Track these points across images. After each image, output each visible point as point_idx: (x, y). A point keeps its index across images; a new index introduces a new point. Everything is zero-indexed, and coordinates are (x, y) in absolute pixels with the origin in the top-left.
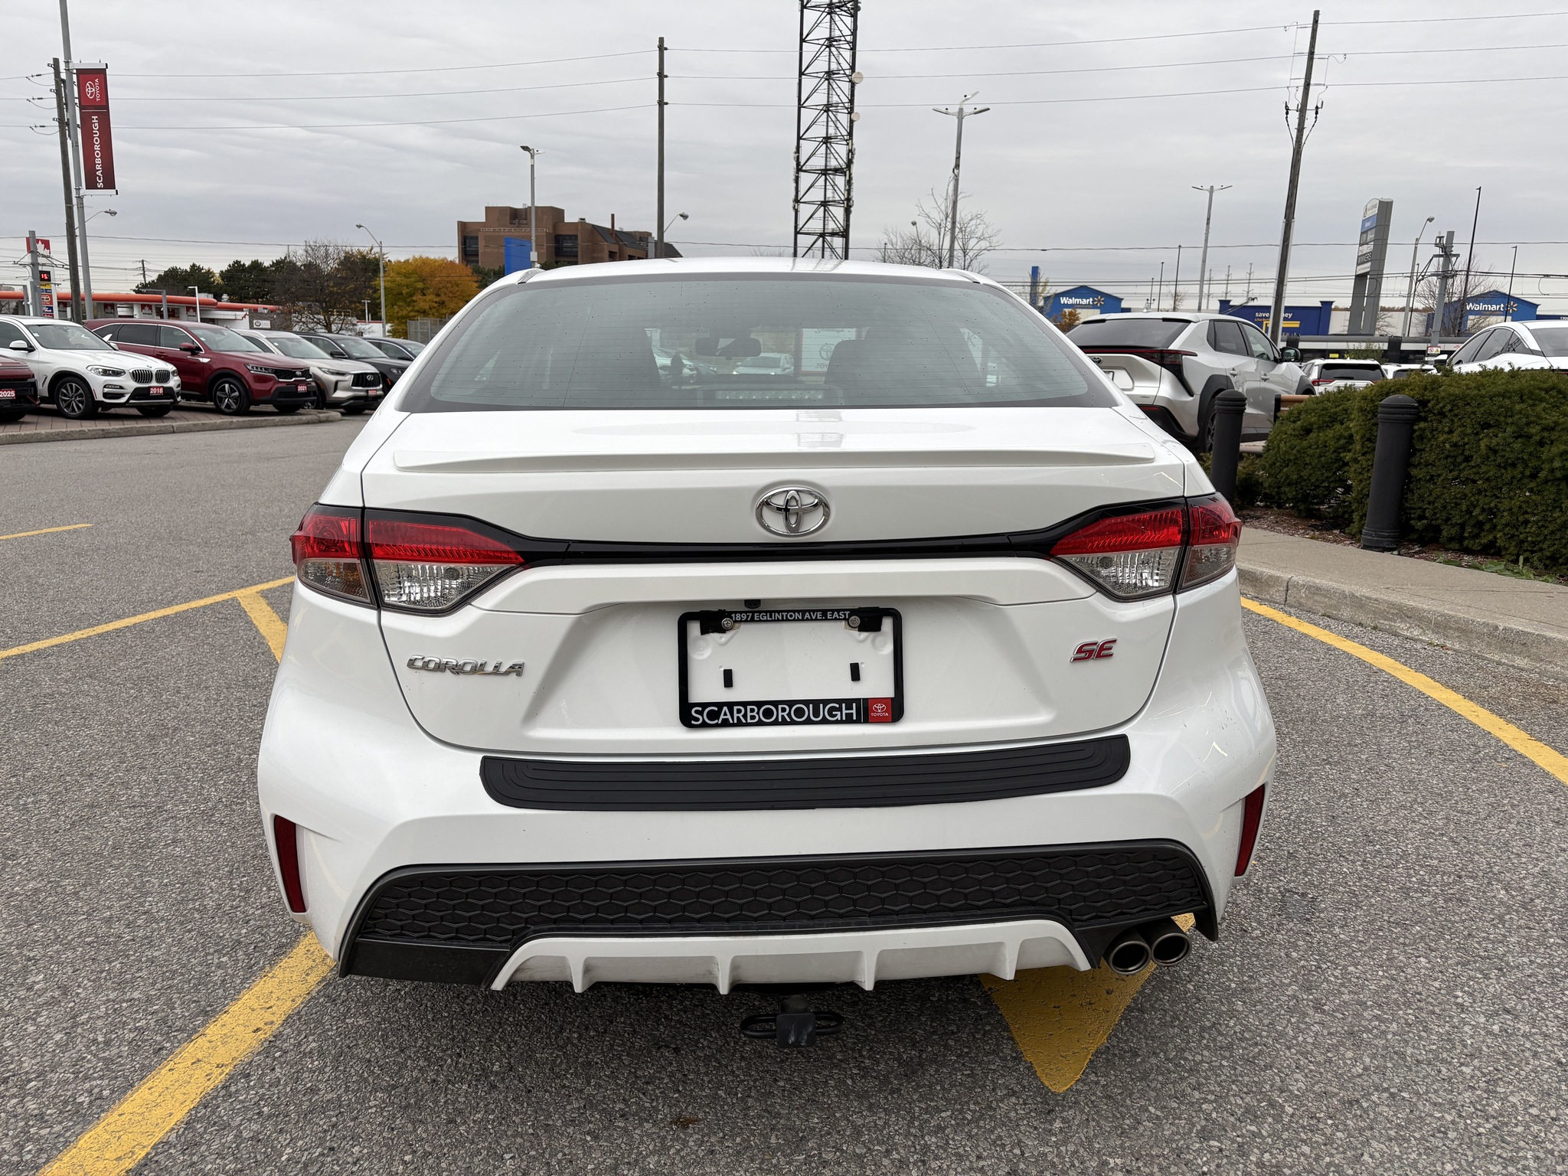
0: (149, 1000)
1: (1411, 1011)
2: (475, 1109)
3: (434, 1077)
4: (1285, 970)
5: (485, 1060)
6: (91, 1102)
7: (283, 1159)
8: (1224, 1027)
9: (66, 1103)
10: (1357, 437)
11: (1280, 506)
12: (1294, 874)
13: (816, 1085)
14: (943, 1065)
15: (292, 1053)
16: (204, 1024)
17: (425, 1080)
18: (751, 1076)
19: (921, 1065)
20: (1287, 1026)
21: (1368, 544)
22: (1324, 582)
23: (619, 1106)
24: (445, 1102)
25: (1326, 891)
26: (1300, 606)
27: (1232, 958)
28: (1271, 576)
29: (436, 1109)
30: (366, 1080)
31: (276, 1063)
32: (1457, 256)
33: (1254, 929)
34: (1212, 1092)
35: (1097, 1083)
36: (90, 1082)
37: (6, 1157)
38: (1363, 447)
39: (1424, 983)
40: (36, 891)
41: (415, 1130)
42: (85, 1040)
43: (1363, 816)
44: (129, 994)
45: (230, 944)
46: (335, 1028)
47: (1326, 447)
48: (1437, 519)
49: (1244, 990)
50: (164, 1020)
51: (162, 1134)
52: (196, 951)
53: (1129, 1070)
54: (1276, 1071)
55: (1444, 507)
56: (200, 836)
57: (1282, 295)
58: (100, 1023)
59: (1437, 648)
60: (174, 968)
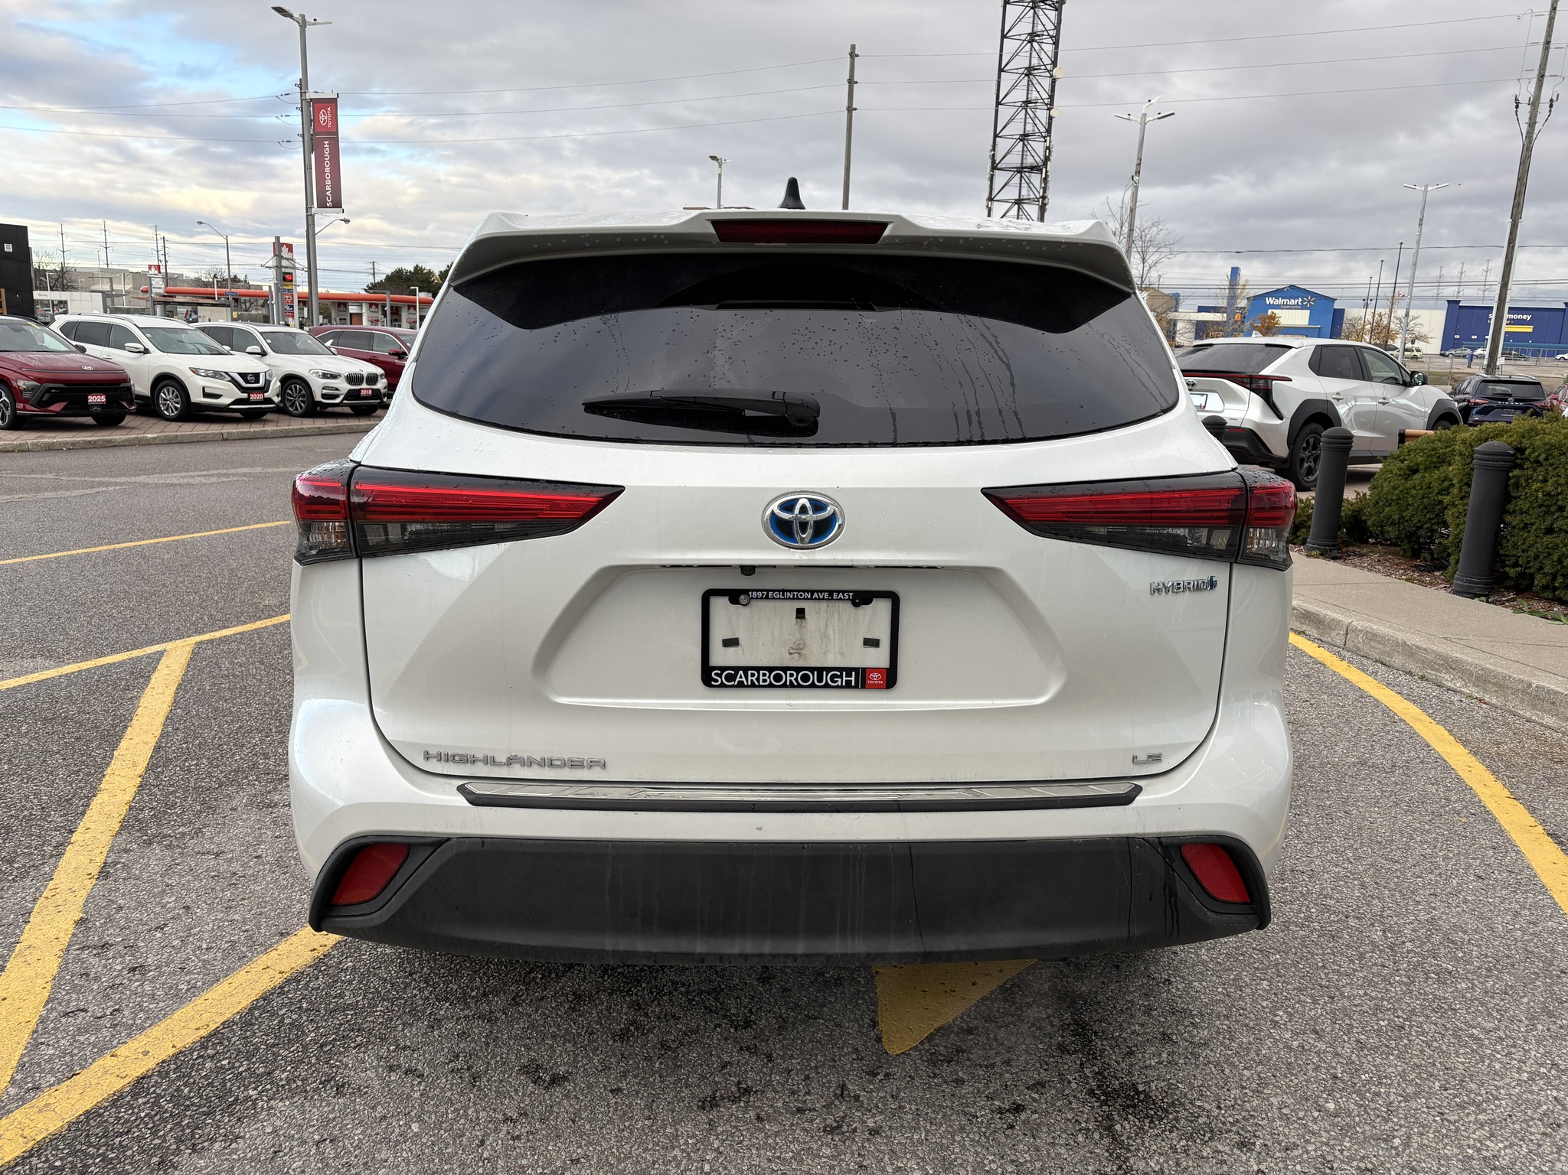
0: (244, 921)
6: (188, 990)
9: (171, 988)
10: (1456, 481)
15: (334, 969)
21: (1459, 590)
22: (1382, 628)
26: (1356, 652)
28: (1333, 619)
31: (321, 974)
35: (928, 1051)
38: (1460, 490)
47: (1429, 488)
51: (230, 1015)
58: (206, 935)
59: (1473, 701)
60: (267, 899)
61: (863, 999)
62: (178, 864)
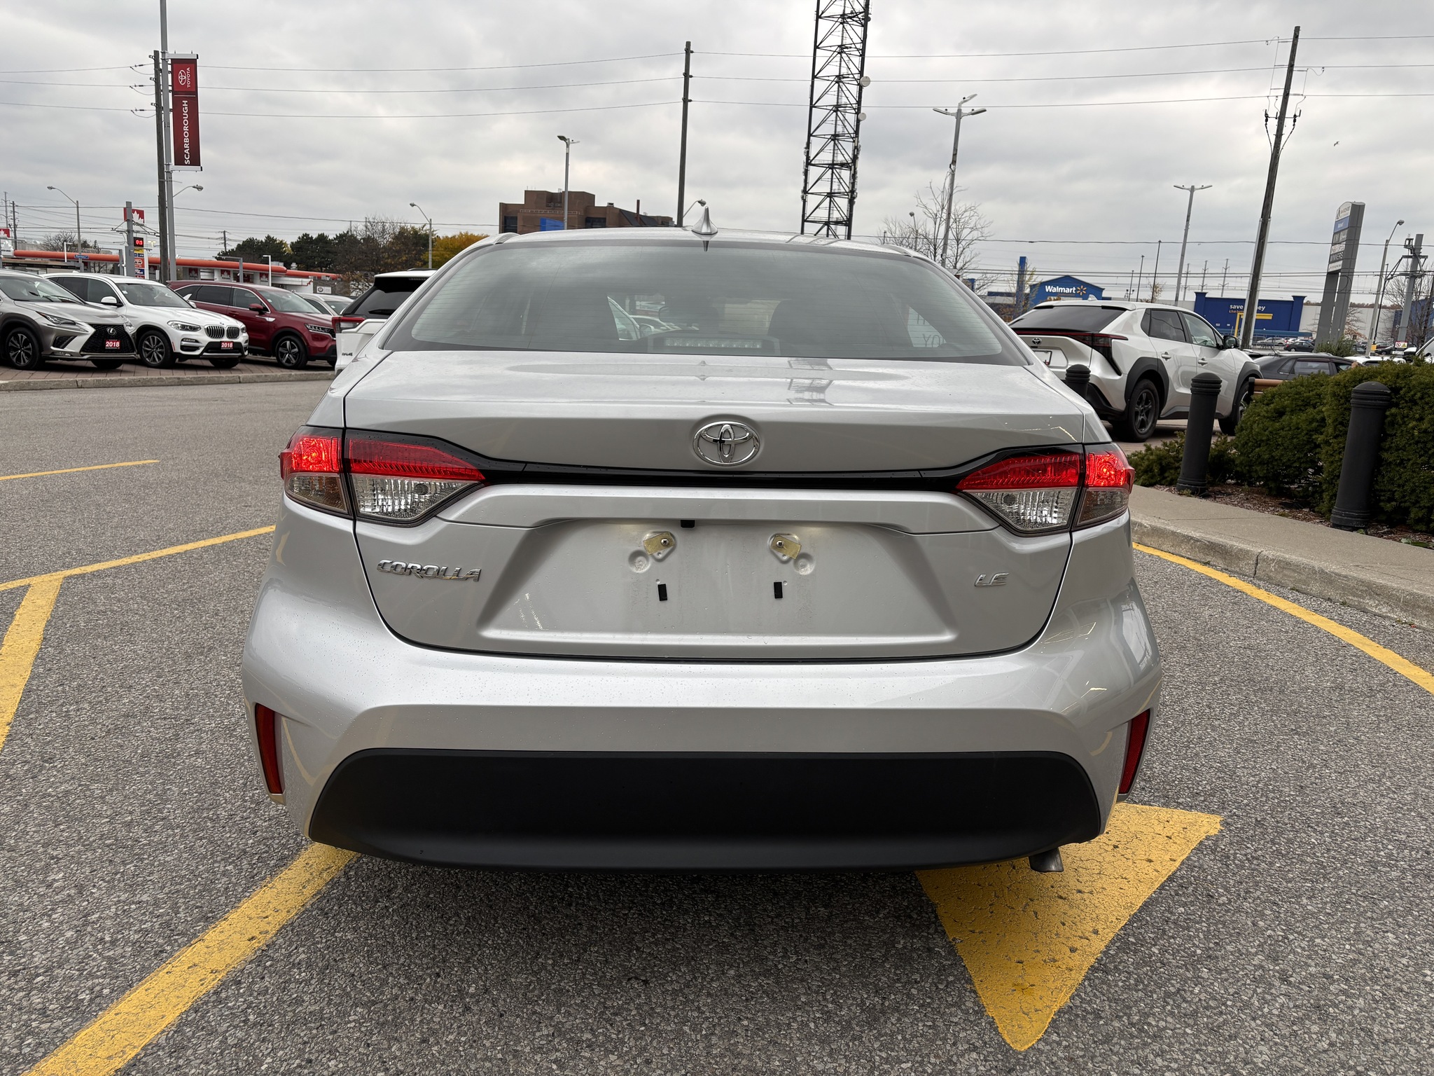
0: (156, 904)
1: (1379, 988)
2: (449, 1029)
3: (413, 995)
4: (1251, 939)
5: (462, 981)
6: (91, 1000)
7: (263, 1068)
8: (1189, 994)
9: (68, 999)
10: (1329, 421)
11: (1250, 484)
12: (1262, 842)
13: (779, 1026)
14: (905, 1015)
15: (283, 963)
16: (203, 930)
17: (404, 998)
18: (716, 1013)
19: (883, 1012)
20: (1253, 996)
21: (1338, 523)
22: (1294, 557)
23: (587, 1036)
24: (421, 1021)
25: (1294, 860)
26: (1269, 579)
27: (1198, 923)
28: (1241, 550)
29: (412, 1028)
30: (348, 994)
31: (266, 971)
32: (1426, 257)
33: (1220, 896)
34: (1176, 1061)
35: (1059, 1044)
36: (92, 979)
37: (6, 1049)
38: (1335, 430)
39: (1391, 959)
40: (67, 793)
41: (390, 1047)
42: (93, 938)
43: (1331, 788)
44: (139, 896)
45: (237, 853)
46: (324, 941)
47: (1298, 428)
48: (1405, 502)
49: (1209, 957)
50: (168, 924)
51: (153, 1035)
52: (205, 858)
53: (1091, 1032)
54: (1241, 1042)
55: (1413, 491)
56: (221, 749)
57: (1256, 288)
58: (109, 923)
59: (1405, 626)
60: (183, 873)
61: (950, 975)
62: (63, 831)
